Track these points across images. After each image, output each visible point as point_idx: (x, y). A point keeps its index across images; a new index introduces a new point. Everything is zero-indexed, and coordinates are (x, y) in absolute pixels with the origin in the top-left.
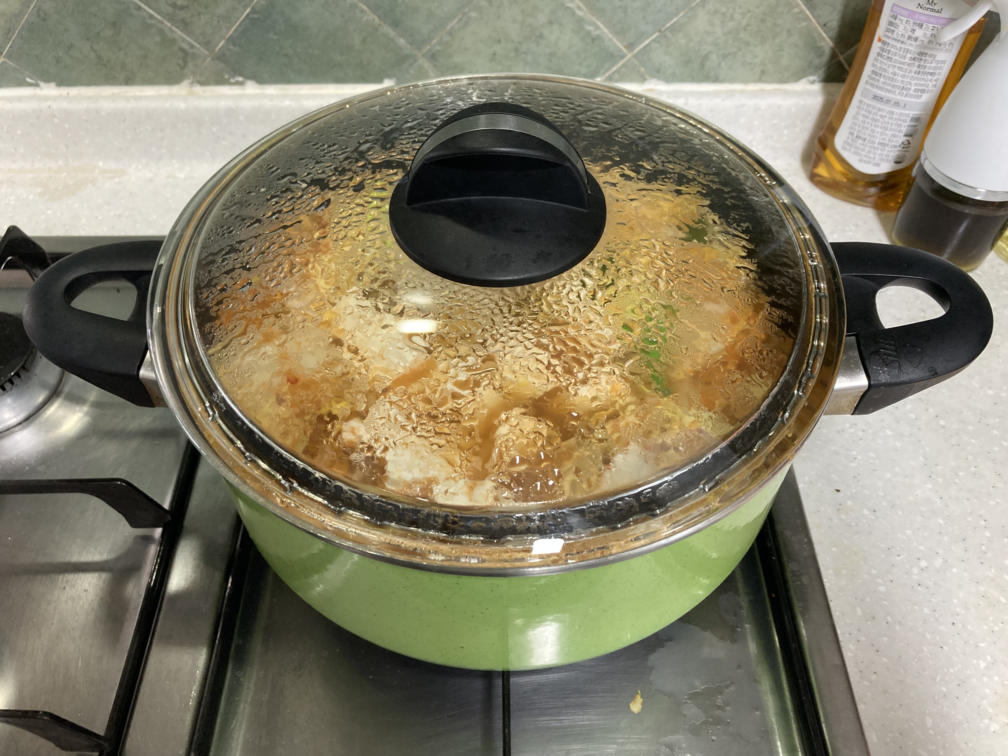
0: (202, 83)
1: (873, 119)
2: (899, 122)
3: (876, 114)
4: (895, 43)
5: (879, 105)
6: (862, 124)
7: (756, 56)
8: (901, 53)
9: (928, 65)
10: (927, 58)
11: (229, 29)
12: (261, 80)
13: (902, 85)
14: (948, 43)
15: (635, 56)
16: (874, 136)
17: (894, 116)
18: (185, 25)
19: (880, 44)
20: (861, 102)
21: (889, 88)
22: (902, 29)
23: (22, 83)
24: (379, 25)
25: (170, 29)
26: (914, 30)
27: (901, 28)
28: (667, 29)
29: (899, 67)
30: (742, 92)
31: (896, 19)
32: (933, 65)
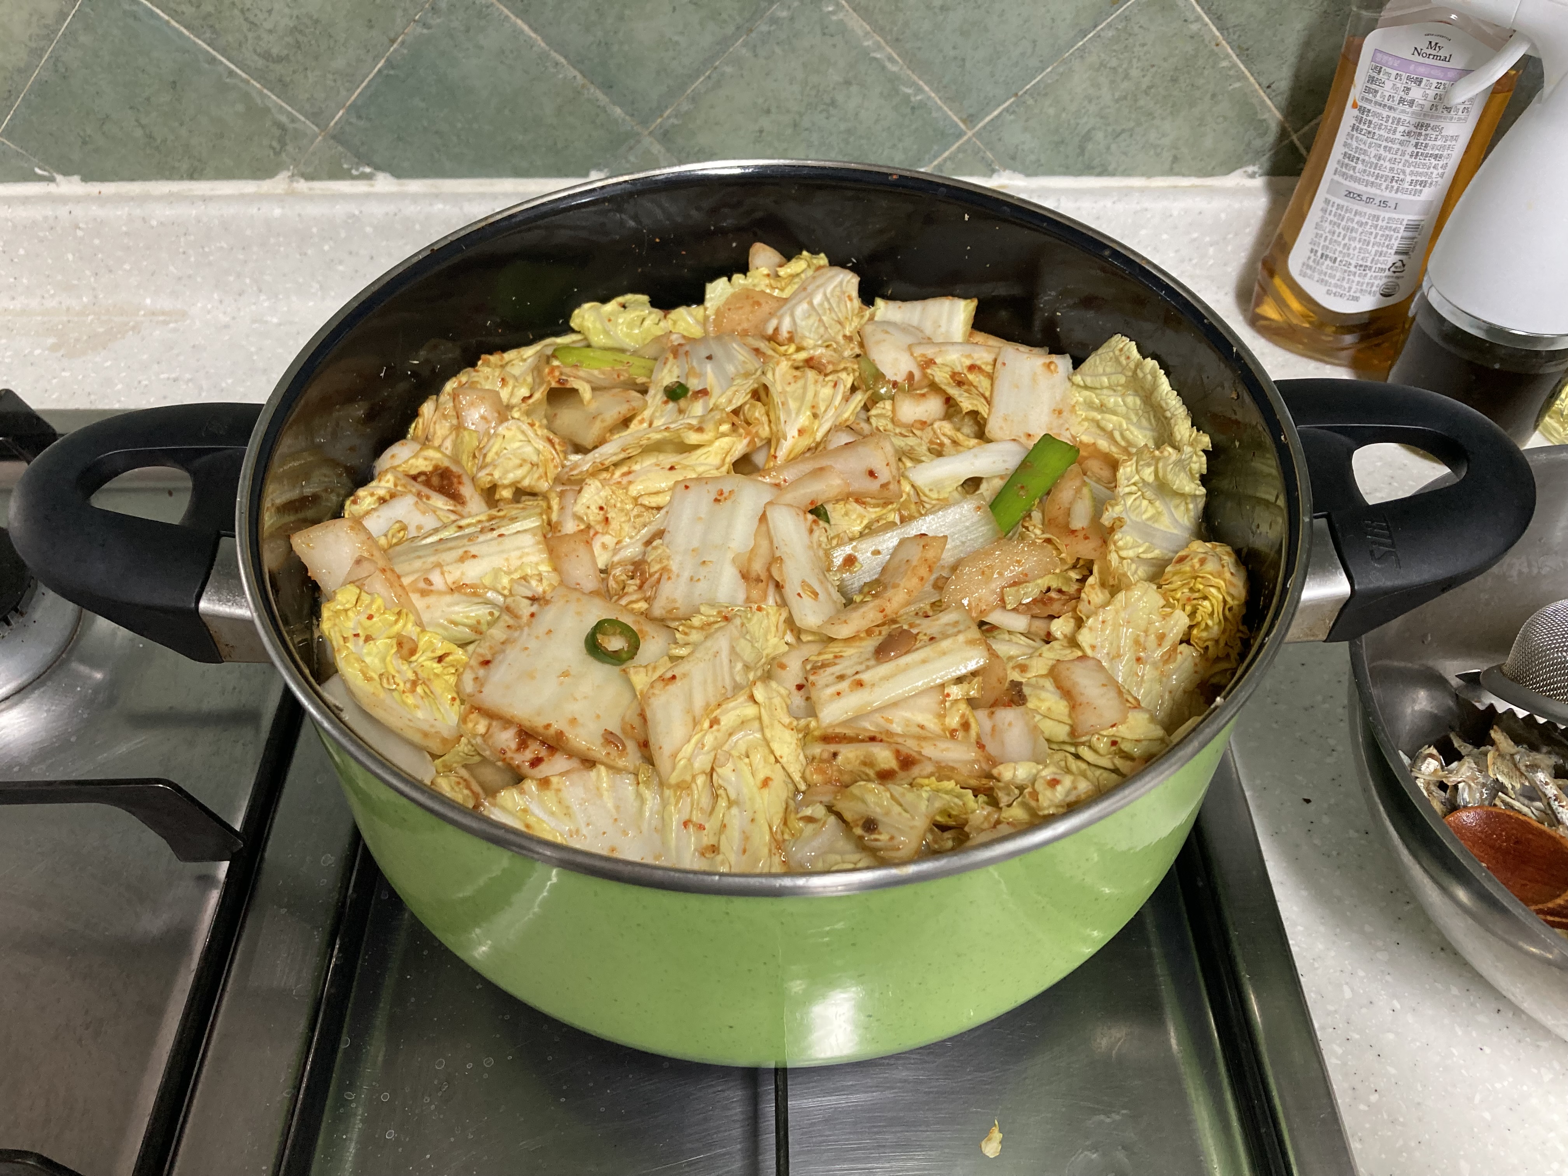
0: (309, 177)
1: (1346, 228)
2: (1387, 232)
3: (1352, 220)
4: (1378, 110)
5: (1356, 206)
6: (1329, 237)
7: (1164, 135)
8: (1389, 124)
9: (1431, 143)
10: (1429, 131)
11: (351, 91)
12: (399, 173)
13: (1391, 175)
14: (1461, 107)
15: (978, 135)
16: (1349, 255)
17: (1380, 223)
18: (282, 87)
19: (1356, 112)
20: (1327, 201)
21: (1373, 179)
22: (1389, 87)
23: (28, 177)
24: (583, 86)
25: (261, 93)
26: (1409, 89)
27: (1388, 85)
28: (1025, 93)
29: (1385, 147)
30: (1142, 190)
31: (1380, 72)
32: (1439, 143)
